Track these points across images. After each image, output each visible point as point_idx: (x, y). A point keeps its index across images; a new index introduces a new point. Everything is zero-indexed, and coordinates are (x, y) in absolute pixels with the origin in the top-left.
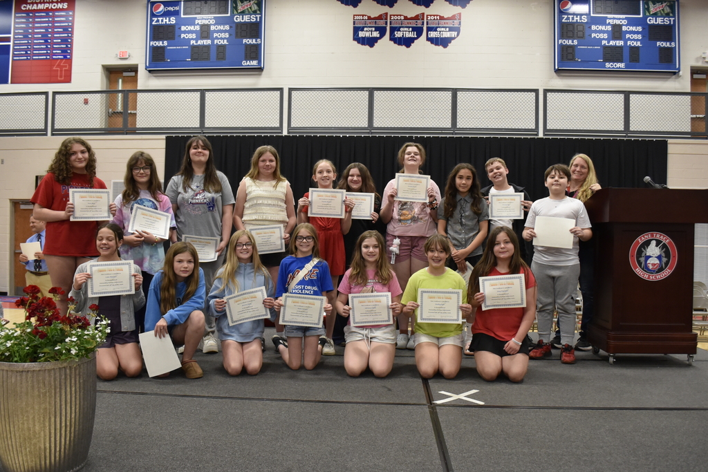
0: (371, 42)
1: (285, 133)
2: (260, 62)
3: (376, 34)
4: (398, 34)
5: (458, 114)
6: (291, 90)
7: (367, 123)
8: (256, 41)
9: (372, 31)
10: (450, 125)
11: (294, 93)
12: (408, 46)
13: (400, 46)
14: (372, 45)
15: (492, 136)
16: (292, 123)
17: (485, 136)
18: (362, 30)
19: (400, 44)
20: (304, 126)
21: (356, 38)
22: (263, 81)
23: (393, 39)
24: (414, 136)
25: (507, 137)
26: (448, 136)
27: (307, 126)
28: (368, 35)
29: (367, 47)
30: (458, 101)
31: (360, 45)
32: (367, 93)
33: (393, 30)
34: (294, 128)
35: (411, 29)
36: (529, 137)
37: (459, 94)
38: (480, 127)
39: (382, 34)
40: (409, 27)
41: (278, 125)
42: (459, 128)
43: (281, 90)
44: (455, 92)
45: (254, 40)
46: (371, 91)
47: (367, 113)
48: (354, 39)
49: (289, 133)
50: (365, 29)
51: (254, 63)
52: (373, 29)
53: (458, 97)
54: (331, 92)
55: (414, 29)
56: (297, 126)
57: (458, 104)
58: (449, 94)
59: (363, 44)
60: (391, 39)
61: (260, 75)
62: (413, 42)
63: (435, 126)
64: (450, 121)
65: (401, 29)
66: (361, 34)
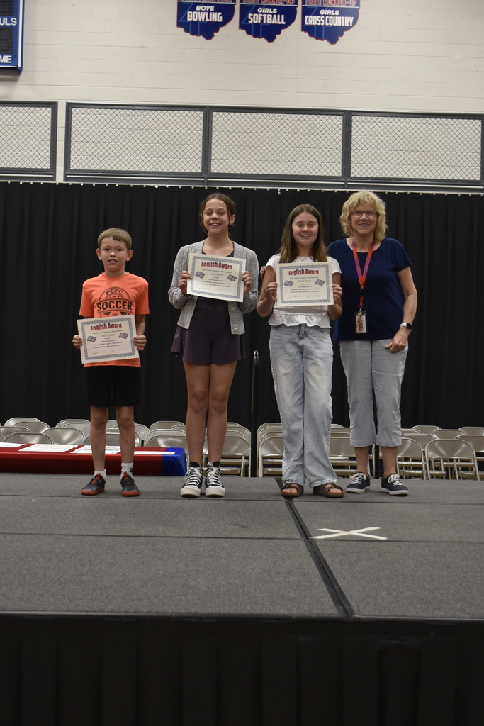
0: (207, 30)
1: (60, 179)
2: (15, 58)
3: (216, 17)
4: (254, 19)
5: (353, 154)
6: (70, 106)
7: (200, 165)
8: (9, 21)
9: (209, 11)
10: (340, 171)
11: (75, 111)
12: (271, 38)
13: (257, 39)
14: (209, 36)
15: (409, 192)
16: (72, 164)
17: (397, 192)
18: (193, 9)
19: (256, 35)
20: (92, 168)
21: (183, 23)
22: (20, 91)
23: (245, 26)
24: (279, 188)
25: (434, 193)
26: (336, 190)
27: (98, 168)
28: (202, 17)
29: (201, 38)
30: (354, 132)
31: (188, 35)
32: (201, 114)
33: (245, 10)
34: (75, 171)
35: (275, 10)
36: (470, 194)
37: (354, 119)
38: (389, 176)
39: (227, 18)
40: (273, 7)
41: (47, 166)
42: (356, 178)
43: (53, 105)
44: (348, 116)
45: (5, 20)
46: (208, 111)
47: (200, 149)
48: (179, 24)
49: (66, 179)
50: (198, 8)
51: (6, 59)
52: (212, 8)
53: (354, 126)
54: (139, 112)
55: (281, 10)
56: (81, 167)
57: (353, 137)
58: (339, 120)
59: (194, 33)
60: (242, 27)
61: (16, 80)
62: (279, 33)
63: (314, 174)
64: (340, 165)
65: (260, 10)
66: (191, 16)
